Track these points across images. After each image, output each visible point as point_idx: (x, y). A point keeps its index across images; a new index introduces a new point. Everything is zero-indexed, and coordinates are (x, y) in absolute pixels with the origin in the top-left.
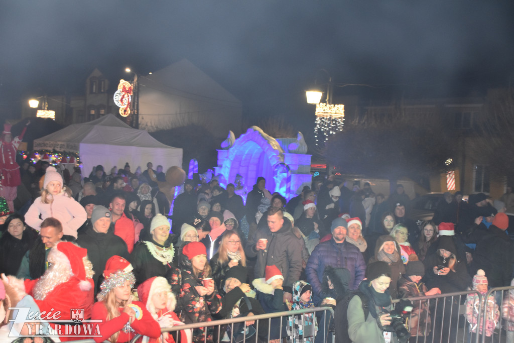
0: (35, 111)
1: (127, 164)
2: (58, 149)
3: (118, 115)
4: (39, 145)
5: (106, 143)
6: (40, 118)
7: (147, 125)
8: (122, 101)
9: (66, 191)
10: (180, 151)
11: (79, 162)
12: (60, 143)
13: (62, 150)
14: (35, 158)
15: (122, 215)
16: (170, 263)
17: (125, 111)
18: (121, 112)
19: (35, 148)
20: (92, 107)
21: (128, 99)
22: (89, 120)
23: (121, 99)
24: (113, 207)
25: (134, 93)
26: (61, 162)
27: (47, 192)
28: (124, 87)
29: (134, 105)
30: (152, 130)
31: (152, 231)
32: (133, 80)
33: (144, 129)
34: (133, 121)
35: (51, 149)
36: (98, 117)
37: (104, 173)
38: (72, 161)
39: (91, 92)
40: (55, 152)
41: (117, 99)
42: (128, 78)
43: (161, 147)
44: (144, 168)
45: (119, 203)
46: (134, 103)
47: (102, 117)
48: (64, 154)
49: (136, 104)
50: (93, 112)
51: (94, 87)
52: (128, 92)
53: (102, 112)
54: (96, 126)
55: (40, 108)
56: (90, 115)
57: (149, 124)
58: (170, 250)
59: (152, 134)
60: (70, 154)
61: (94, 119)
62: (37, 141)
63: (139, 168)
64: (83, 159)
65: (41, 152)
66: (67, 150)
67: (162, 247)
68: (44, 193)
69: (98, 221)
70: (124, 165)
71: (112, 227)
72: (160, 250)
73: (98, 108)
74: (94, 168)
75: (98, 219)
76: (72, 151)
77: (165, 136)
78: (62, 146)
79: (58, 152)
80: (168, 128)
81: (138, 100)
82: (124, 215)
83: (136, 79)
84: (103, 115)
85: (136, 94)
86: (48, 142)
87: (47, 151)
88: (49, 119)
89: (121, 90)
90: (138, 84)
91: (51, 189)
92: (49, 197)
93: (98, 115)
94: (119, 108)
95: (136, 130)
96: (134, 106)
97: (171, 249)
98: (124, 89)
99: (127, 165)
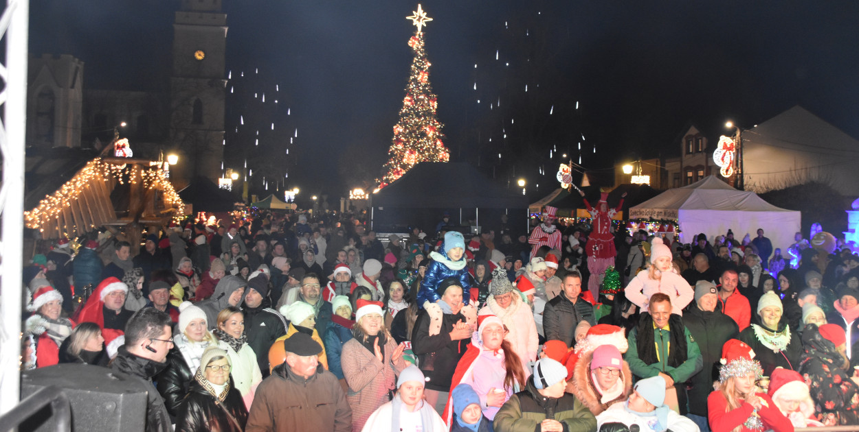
0: (629, 177)
1: (730, 230)
2: (655, 218)
3: (719, 176)
4: (635, 213)
5: (708, 209)
6: (634, 184)
7: (754, 185)
8: (723, 159)
9: (674, 267)
10: (797, 215)
11: (679, 231)
12: (657, 210)
13: (660, 218)
14: (631, 227)
15: (734, 290)
16: (784, 352)
17: (727, 171)
18: (723, 172)
19: (631, 217)
20: (689, 168)
21: (730, 156)
22: (686, 184)
23: (723, 157)
24: (723, 282)
25: (737, 150)
26: (659, 231)
27: (655, 267)
28: (725, 144)
29: (738, 163)
30: (762, 192)
31: (758, 312)
32: (735, 135)
33: (750, 190)
34: (737, 183)
35: (647, 217)
36: (697, 180)
37: (708, 243)
38: (670, 229)
39: (688, 152)
40: (652, 220)
41: (717, 157)
42: (730, 134)
43: (773, 210)
44: (754, 236)
45: (730, 279)
46: (737, 161)
47: (700, 181)
48: (663, 222)
49: (740, 162)
50: (690, 174)
51: (691, 146)
52: (730, 149)
53: (701, 173)
54: (695, 190)
55: (634, 173)
56: (687, 177)
57: (757, 184)
58: (782, 336)
59: (761, 195)
60: (667, 223)
61: (691, 183)
62: (632, 210)
63: (747, 235)
64: (683, 226)
65: (637, 221)
66: (665, 218)
67: (773, 331)
68: (651, 268)
69: (703, 298)
70: (727, 231)
71: (719, 305)
72: (770, 334)
73: (696, 169)
74: (695, 236)
75: (702, 295)
76: (670, 218)
77: (776, 198)
78: (659, 214)
79: (655, 221)
80: (781, 188)
81: (742, 157)
82: (737, 291)
83: (738, 134)
84: (702, 177)
85: (740, 150)
86: (644, 210)
87: (643, 219)
88: (645, 185)
89: (722, 148)
90: (741, 139)
91: (660, 265)
92: (657, 273)
93: (696, 178)
94: (719, 168)
95: (740, 193)
96: (737, 165)
97: (785, 334)
98: (725, 147)
99: (730, 232)
